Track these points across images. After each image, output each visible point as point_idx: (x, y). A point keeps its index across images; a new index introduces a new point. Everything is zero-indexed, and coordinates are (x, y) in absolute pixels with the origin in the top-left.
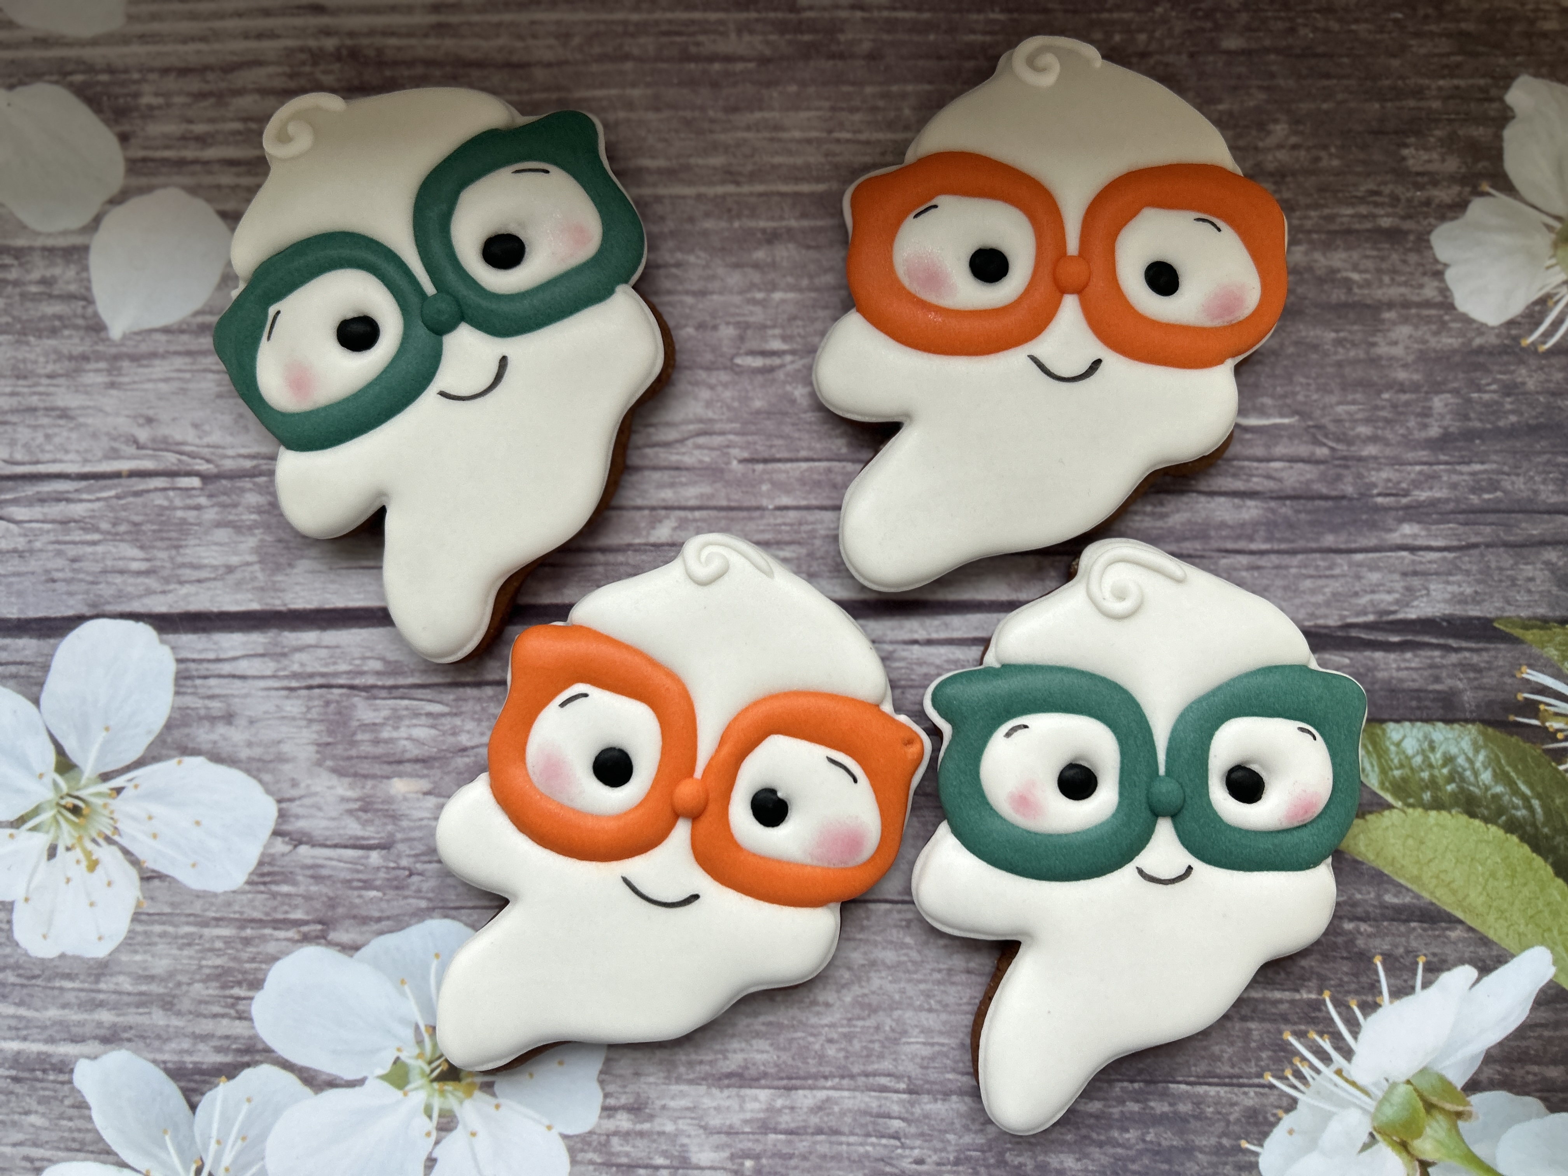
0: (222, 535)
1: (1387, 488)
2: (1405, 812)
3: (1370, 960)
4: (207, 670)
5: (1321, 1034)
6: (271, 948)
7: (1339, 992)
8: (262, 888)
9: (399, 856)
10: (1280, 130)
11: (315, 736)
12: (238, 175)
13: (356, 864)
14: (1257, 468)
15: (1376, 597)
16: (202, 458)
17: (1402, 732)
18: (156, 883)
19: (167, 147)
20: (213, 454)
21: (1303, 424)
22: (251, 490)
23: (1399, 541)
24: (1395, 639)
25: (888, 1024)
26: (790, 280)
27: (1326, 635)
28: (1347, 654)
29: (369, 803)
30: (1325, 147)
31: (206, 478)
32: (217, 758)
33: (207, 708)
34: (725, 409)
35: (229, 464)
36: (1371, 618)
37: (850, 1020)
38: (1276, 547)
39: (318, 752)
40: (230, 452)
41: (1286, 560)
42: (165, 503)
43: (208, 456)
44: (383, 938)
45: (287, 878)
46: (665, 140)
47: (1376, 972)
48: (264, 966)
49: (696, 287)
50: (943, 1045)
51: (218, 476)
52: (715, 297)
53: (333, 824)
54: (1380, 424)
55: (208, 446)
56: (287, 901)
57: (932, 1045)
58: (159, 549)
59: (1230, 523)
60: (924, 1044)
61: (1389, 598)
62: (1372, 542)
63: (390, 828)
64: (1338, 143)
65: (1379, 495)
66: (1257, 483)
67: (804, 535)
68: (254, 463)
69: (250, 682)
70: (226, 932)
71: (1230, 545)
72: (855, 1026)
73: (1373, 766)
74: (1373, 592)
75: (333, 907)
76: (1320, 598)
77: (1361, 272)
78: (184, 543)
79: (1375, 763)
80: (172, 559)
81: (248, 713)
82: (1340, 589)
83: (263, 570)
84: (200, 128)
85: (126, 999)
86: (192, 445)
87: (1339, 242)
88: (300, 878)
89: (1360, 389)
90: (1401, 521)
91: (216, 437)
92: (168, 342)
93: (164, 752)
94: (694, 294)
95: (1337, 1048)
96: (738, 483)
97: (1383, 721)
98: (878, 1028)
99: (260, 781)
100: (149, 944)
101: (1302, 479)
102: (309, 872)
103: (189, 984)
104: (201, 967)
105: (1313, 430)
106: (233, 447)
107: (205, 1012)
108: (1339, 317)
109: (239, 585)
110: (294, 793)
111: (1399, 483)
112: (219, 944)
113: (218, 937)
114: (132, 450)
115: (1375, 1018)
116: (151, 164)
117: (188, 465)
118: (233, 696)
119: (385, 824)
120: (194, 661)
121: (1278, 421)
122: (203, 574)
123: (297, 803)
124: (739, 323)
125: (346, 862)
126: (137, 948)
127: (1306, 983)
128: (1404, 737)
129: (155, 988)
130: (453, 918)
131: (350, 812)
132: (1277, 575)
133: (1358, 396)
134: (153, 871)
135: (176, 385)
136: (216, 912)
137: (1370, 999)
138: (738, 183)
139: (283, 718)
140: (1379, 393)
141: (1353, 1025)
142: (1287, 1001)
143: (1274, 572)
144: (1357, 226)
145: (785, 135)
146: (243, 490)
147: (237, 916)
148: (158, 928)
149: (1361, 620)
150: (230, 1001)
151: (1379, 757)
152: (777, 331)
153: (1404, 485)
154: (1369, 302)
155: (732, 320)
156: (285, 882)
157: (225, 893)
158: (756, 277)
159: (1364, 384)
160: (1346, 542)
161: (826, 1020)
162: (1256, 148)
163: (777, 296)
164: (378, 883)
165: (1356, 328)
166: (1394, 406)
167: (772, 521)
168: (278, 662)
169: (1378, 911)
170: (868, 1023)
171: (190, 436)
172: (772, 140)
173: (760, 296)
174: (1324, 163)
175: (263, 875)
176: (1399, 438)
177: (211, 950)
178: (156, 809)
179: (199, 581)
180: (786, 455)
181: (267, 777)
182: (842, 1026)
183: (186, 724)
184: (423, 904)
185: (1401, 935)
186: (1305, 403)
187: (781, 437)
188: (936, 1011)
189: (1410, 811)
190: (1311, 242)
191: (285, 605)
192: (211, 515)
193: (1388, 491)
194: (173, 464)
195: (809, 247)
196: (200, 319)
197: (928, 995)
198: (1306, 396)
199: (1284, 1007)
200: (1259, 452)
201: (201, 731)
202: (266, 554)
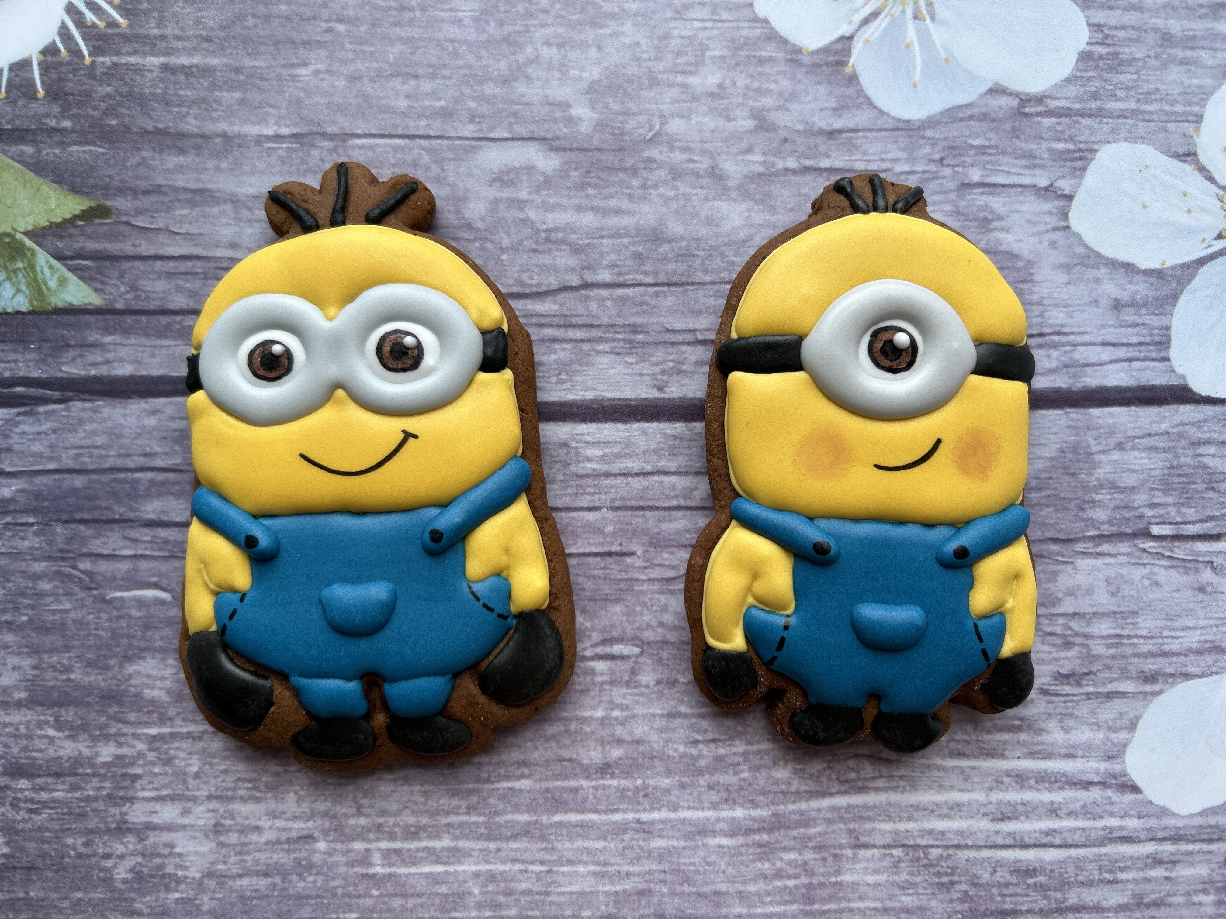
0: (1130, 480)
1: (24, 531)
2: (14, 229)
3: (48, 94)
4: (1140, 351)
5: (94, 25)
6: (1072, 90)
7: (77, 64)
8: (1082, 146)
9: (953, 177)
10: (121, 873)
11: (1035, 289)
12: (1122, 828)
13: (994, 170)
14: (146, 549)
15: (36, 429)
16: (1150, 553)
17: (15, 304)
18: (1181, 151)
19: (1190, 853)
20: (1140, 558)
21: (102, 591)
22: (1102, 523)
23: (15, 480)
24: (19, 389)
25: (492, 28)
26: (588, 729)
27: (83, 392)
28: (64, 375)
29: (983, 227)
30: (79, 856)
31: (1147, 534)
32: (1128, 268)
33: (1137, 314)
34: (649, 604)
35: (1124, 547)
36: (41, 409)
37: (527, 31)
38: (129, 474)
39: (1032, 274)
40: (1123, 559)
41: (119, 463)
42: (1184, 509)
43: (1144, 555)
44: (967, 100)
45: (1059, 157)
46: (708, 863)
47: (43, 82)
48: (1078, 74)
49: (677, 721)
50: (441, 10)
51: (1134, 535)
52: (659, 712)
53: (1016, 206)
54: (29, 592)
55: (1145, 565)
56: (1058, 135)
57: (450, 10)
58: (1189, 466)
59: (171, 498)
60: (459, 11)
61: (25, 428)
62: (39, 480)
63: (962, 204)
64: (67, 860)
65: (32, 525)
66: (145, 534)
67: (573, 483)
68: (1099, 549)
69: (1099, 340)
70: (1114, 105)
71: (171, 476)
72: (523, 25)
73: (42, 271)
74: (39, 433)
75: (1014, 129)
76: (89, 427)
77: (47, 737)
78: (1166, 472)
79: (40, 274)
80: (1177, 457)
81: (1100, 310)
82: (70, 436)
83: (1089, 446)
84: (1159, 872)
85: (1206, 44)
86: (1161, 566)
87: (67, 765)
88: (1046, 156)
89: (48, 625)
90: (11, 500)
91: (1137, 573)
92: (1186, 666)
93: (1179, 273)
94: (680, 715)
95: (80, 13)
96: (635, 533)
97: (32, 313)
98: (501, 24)
99: (1086, 247)
100: (1186, 94)
101: (104, 539)
102: (1037, 161)
103: (1148, 57)
104: (1137, 73)
105: (93, 586)
106: (1121, 564)
107: (1132, 31)
108: (66, 693)
109: (1111, 433)
110: (1053, 236)
111: (13, 536)
112: (1121, 93)
113: (1122, 100)
114: (1218, 560)
115: (46, 42)
116: (1205, 837)
117: (1164, 547)
118: (1115, 327)
119: (967, 207)
120: (1153, 360)
121: (126, 594)
122: (1145, 442)
123: (1050, 227)
124: (635, 687)
125: (1003, 171)
126: (1197, 91)
127: (106, 71)
128: (13, 298)
129: (1180, 53)
130: (900, 120)
131: (1000, 218)
132: (128, 448)
133: (50, 618)
134: (1185, 161)
135: (1177, 624)
136: (1125, 124)
137: (49, 59)
138: (638, 821)
139: (1065, 307)
140: (31, 621)
141: (65, 34)
142: (123, 54)
143: (131, 452)
144: (50, 780)
145: (592, 868)
146: (1110, 523)
147: (1105, 120)
148: (1179, 108)
149: (51, 407)
150: (1110, 42)
151: (35, 279)
152: (599, 679)
153: (9, 534)
154: (39, 708)
155: (643, 689)
156: (1061, 152)
157: (1117, 141)
158: (620, 731)
159: (44, 629)
160: (64, 479)
161: (550, 30)
162: (143, 855)
163: (599, 713)
164: (972, 152)
165: (51, 684)
166: (16, 609)
167: (603, 496)
168: (1072, 359)
169: (40, 138)
170: (511, 28)
171: (1162, 575)
172: (606, 864)
173: (616, 713)
174: (80, 840)
175: (1081, 158)
176: (12, 578)
177: (1127, 88)
178: (1184, 219)
179: (1149, 435)
180: (591, 560)
181: (1080, 250)
182: (534, 25)
183: (1157, 299)
184: (929, 133)
185: (19, 117)
186: (100, 611)
187: (594, 577)
188: (447, 41)
189: (9, 230)
190: (93, 766)
191: (1066, 413)
192: (1140, 499)
193: (23, 528)
194: (1178, 547)
195: (570, 760)
196: (1156, 687)
197: (455, 55)
198: (98, 618)
199: (127, 49)
200: (144, 565)
201: (1144, 293)
202: (1086, 462)
